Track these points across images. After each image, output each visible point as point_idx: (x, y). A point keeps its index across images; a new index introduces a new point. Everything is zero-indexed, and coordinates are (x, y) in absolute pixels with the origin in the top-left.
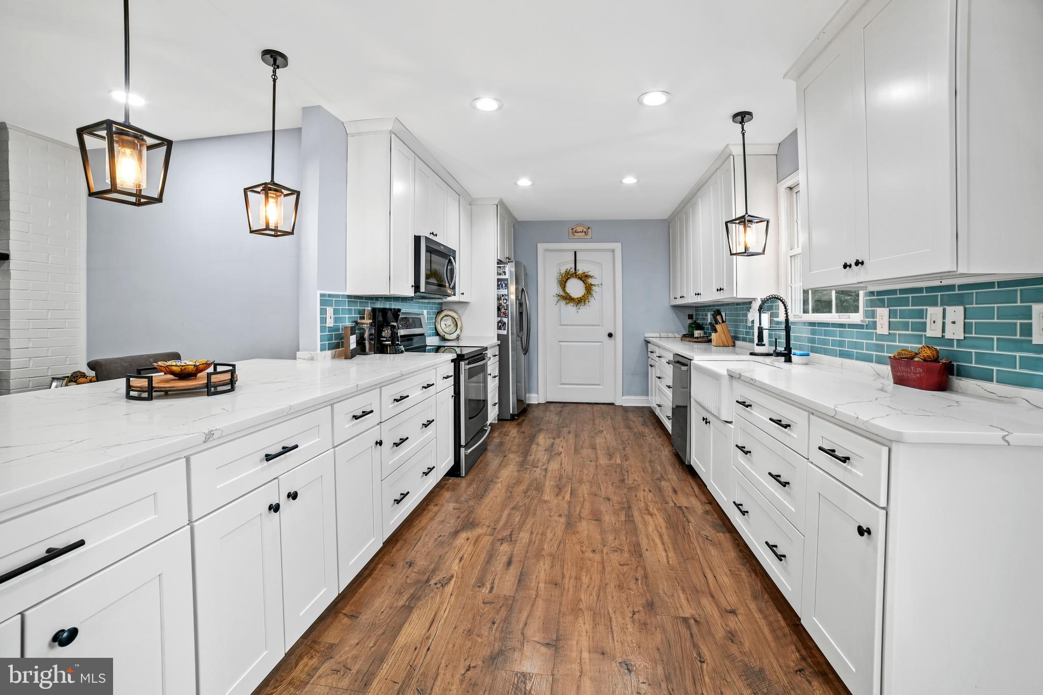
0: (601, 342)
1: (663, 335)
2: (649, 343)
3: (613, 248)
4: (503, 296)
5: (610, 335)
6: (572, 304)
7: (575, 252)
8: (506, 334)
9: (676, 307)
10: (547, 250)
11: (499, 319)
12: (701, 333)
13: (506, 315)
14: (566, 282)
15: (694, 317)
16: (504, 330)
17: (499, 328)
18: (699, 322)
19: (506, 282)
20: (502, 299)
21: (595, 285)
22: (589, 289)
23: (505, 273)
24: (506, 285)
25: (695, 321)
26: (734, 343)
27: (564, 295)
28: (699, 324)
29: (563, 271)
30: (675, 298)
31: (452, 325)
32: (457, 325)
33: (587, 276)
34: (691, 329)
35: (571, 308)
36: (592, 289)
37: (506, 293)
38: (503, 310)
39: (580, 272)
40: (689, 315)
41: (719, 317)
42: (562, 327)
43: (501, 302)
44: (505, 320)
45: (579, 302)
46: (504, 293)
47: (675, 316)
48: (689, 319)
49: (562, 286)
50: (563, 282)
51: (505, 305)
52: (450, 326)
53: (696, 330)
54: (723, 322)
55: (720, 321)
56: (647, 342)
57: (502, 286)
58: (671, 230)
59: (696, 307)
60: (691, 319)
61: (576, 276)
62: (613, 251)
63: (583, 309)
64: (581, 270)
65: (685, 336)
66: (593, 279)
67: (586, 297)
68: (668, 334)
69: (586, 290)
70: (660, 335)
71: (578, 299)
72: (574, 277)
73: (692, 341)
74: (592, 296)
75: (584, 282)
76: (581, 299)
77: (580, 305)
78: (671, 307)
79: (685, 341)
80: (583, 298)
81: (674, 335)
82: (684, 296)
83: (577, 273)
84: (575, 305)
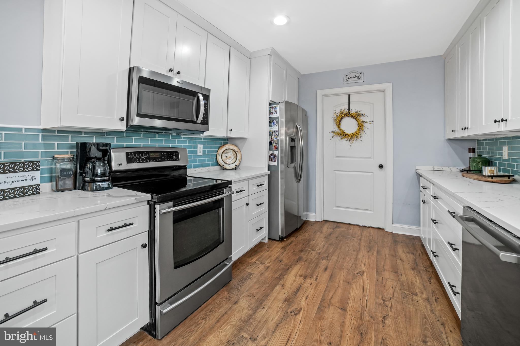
0: (373, 172)
1: (436, 168)
2: (422, 176)
3: (384, 88)
4: (274, 132)
5: (381, 167)
6: (346, 139)
7: (349, 95)
8: (276, 165)
9: (453, 141)
10: (325, 96)
11: (271, 152)
12: (493, 171)
13: (277, 149)
14: (340, 121)
15: (476, 151)
16: (275, 161)
17: (271, 160)
19: (277, 120)
20: (274, 135)
21: (366, 122)
22: (361, 126)
23: (276, 112)
24: (278, 122)
25: (480, 156)
27: (339, 131)
28: (487, 159)
29: (338, 111)
30: (453, 131)
31: (233, 157)
32: (237, 156)
33: (360, 115)
34: (475, 164)
35: (345, 142)
36: (364, 125)
37: (277, 129)
38: (274, 144)
39: (353, 112)
40: (470, 149)
42: (337, 159)
43: (273, 137)
44: (276, 153)
45: (352, 137)
46: (275, 130)
48: (470, 152)
49: (337, 124)
50: (338, 122)
51: (276, 140)
52: (230, 157)
53: (485, 167)
56: (419, 176)
57: (274, 123)
58: (447, 64)
59: (478, 140)
60: (473, 153)
61: (350, 115)
62: (384, 91)
63: (355, 143)
64: (354, 109)
65: (467, 172)
66: (366, 117)
67: (358, 133)
68: (443, 167)
69: (358, 127)
70: (434, 168)
71: (351, 135)
72: (348, 116)
73: (482, 180)
74: (364, 131)
75: (356, 120)
76: (354, 135)
77: (352, 139)
78: (446, 140)
79: (470, 178)
80: (356, 134)
81: (450, 169)
82: (468, 128)
83: (350, 113)
84: (348, 140)
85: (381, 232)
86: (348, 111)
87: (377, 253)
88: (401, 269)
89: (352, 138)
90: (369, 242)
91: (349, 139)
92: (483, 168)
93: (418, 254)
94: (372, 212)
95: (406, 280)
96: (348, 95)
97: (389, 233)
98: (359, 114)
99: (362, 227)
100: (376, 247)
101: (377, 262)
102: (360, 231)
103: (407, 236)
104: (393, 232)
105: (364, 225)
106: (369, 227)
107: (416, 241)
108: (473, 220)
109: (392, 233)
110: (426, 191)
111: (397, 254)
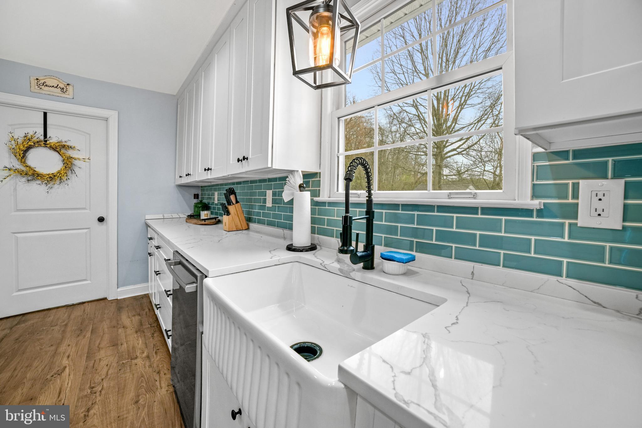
0: (89, 228)
1: (166, 216)
2: (150, 227)
3: (106, 116)
5: (101, 220)
6: (39, 182)
7: (45, 114)
9: (181, 186)
12: (207, 214)
14: (25, 151)
15: (200, 197)
18: (205, 201)
21: (79, 159)
22: (68, 163)
25: (201, 201)
26: (248, 225)
27: (23, 169)
28: (205, 203)
29: (19, 135)
30: (180, 177)
33: (66, 147)
34: (196, 209)
35: (36, 187)
36: (75, 163)
39: (53, 140)
40: (195, 195)
41: (232, 197)
42: (19, 213)
47: (180, 195)
48: (195, 198)
50: (21, 153)
53: (202, 211)
54: (237, 202)
55: (234, 201)
56: (147, 226)
58: (179, 106)
59: (202, 187)
60: (197, 199)
61: (46, 145)
62: (106, 120)
63: (58, 188)
64: (54, 136)
65: (190, 218)
66: (76, 152)
67: (63, 174)
68: (172, 214)
69: (64, 164)
70: (163, 216)
71: (50, 175)
72: (42, 146)
73: (198, 224)
74: (73, 172)
75: (60, 154)
76: (54, 176)
77: (52, 183)
78: (176, 186)
79: (191, 223)
80: (58, 174)
81: (179, 216)
82: (190, 174)
83: (48, 141)
84: (44, 183)
85: (102, 303)
86: (42, 138)
87: (92, 332)
88: (122, 338)
89: (51, 180)
90: (81, 323)
91: (46, 182)
92: (201, 212)
93: (144, 313)
94: (89, 282)
95: (127, 347)
96: (43, 113)
97: (112, 301)
98: (64, 146)
99: (72, 307)
100: (91, 326)
101: (89, 344)
102: (67, 313)
103: (135, 298)
104: (119, 298)
105: (75, 302)
106: (83, 303)
107: (144, 299)
108: (180, 263)
109: (116, 300)
110: (153, 242)
111: (120, 322)
